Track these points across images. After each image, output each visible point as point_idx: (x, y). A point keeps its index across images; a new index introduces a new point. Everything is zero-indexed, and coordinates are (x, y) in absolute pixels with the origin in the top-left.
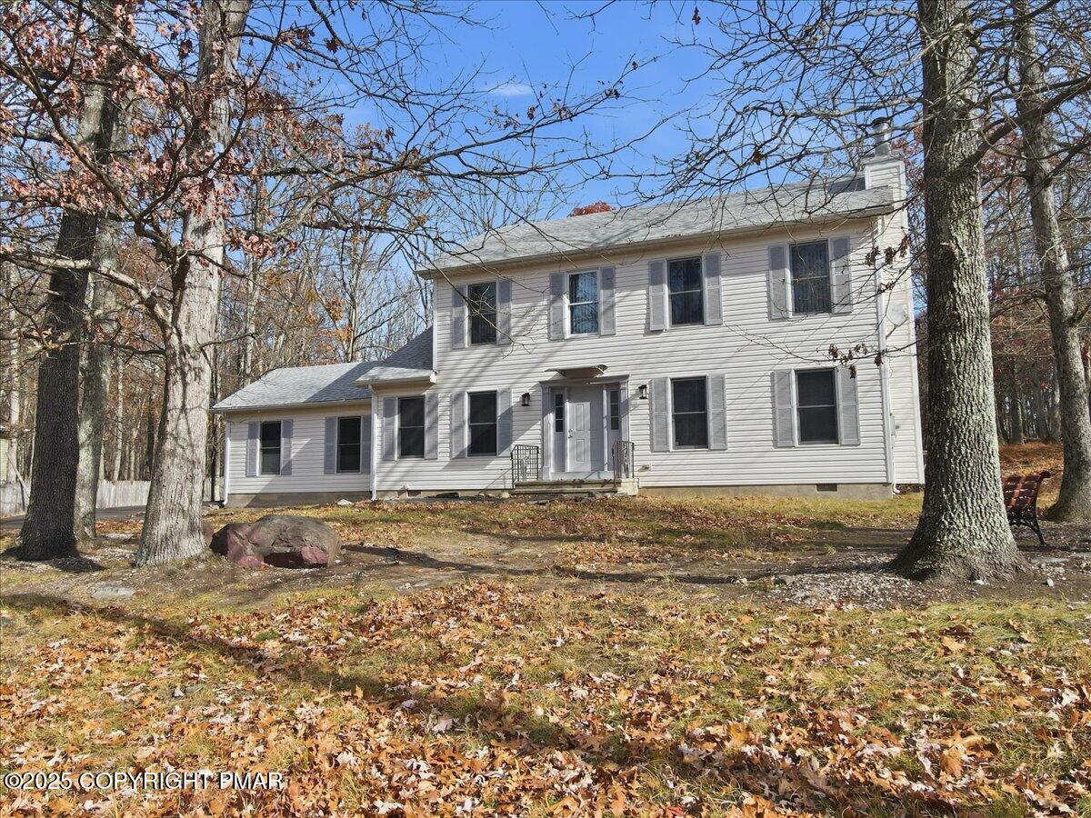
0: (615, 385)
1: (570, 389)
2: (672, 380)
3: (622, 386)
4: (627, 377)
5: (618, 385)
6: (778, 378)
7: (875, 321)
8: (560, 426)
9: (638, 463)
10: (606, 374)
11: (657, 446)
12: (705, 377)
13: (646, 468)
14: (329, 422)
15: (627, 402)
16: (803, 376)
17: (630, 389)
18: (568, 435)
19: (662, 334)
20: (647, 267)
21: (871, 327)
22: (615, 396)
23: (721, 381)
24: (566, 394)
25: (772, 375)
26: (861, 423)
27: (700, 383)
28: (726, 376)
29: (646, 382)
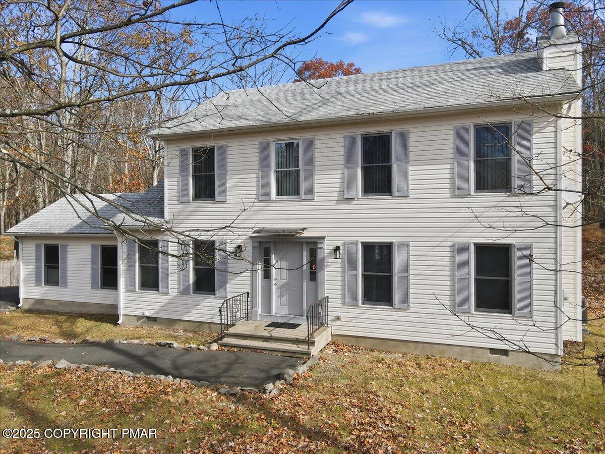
0: (313, 245)
1: (275, 243)
2: (362, 243)
3: (319, 246)
4: (323, 238)
5: (316, 243)
6: (459, 249)
7: (553, 203)
8: (267, 275)
9: (332, 314)
10: (305, 234)
11: (349, 301)
12: (391, 243)
13: (338, 319)
14: (94, 248)
15: (323, 259)
16: (481, 249)
17: (326, 248)
18: (274, 282)
19: (354, 202)
20: (342, 140)
21: (549, 209)
22: (313, 254)
23: (405, 247)
24: (272, 249)
25: (453, 246)
26: (535, 297)
27: (387, 248)
28: (411, 244)
29: (339, 244)
